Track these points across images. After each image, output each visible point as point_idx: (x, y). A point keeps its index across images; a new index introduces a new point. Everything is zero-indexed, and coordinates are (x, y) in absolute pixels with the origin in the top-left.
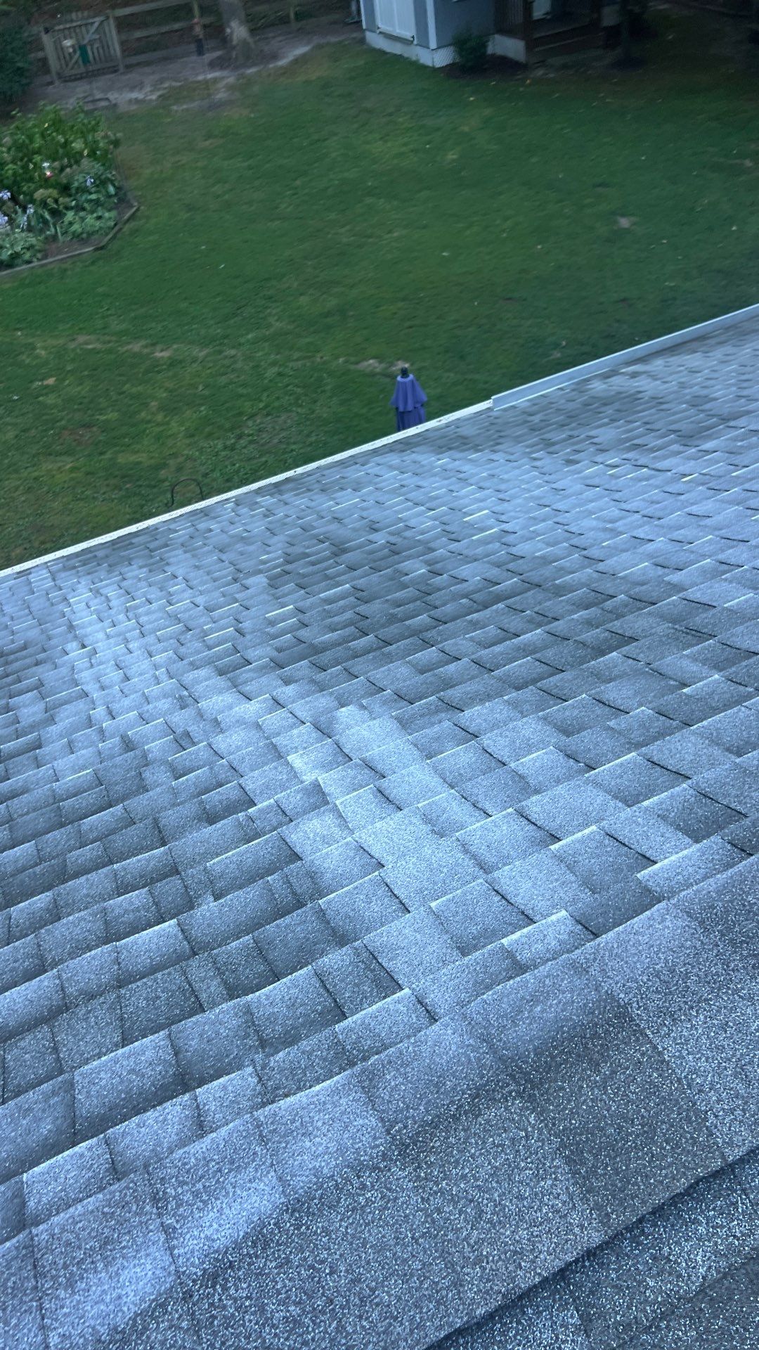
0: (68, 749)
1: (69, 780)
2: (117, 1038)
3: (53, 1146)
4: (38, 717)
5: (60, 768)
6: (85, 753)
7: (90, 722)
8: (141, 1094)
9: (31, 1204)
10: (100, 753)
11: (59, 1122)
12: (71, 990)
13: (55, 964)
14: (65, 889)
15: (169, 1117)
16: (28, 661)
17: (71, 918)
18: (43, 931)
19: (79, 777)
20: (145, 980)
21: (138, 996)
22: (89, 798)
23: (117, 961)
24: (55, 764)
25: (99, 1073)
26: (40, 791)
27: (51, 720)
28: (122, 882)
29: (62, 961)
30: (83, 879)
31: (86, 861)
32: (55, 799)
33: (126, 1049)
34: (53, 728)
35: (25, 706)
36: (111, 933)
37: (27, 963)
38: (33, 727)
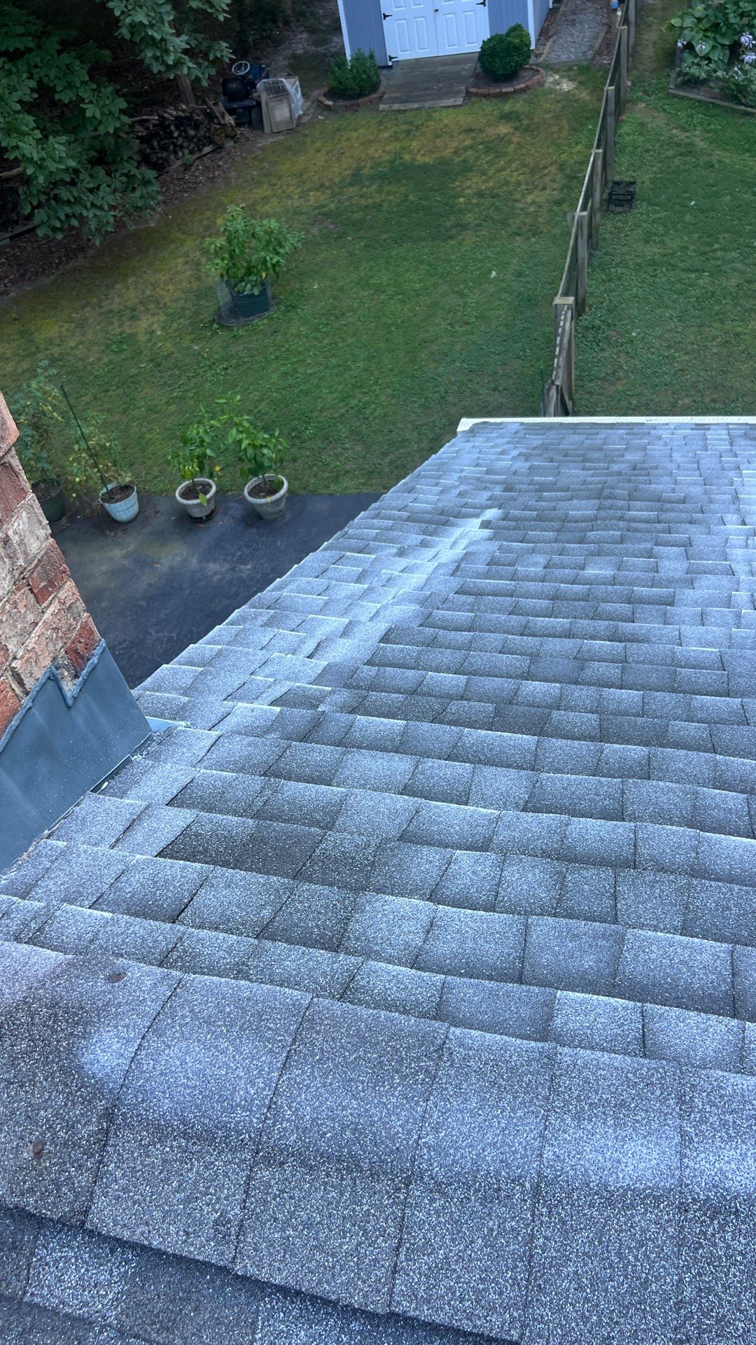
0: (699, 619)
1: (692, 649)
2: (677, 922)
3: (591, 983)
4: (679, 574)
5: (686, 633)
6: (715, 631)
7: (728, 603)
8: (686, 989)
9: (558, 1021)
10: (730, 638)
11: (602, 965)
12: (643, 850)
13: (633, 818)
14: (662, 752)
15: (711, 1030)
16: (684, 516)
17: (661, 783)
18: (631, 781)
19: (704, 652)
20: (720, 884)
21: (709, 895)
22: (709, 677)
23: (695, 849)
24: (683, 627)
25: (651, 944)
26: (661, 646)
27: (691, 583)
28: (720, 775)
29: (641, 819)
30: (683, 752)
31: (688, 736)
32: (673, 661)
33: (685, 939)
34: (689, 592)
35: (669, 559)
36: (696, 820)
37: (606, 802)
38: (669, 582)
